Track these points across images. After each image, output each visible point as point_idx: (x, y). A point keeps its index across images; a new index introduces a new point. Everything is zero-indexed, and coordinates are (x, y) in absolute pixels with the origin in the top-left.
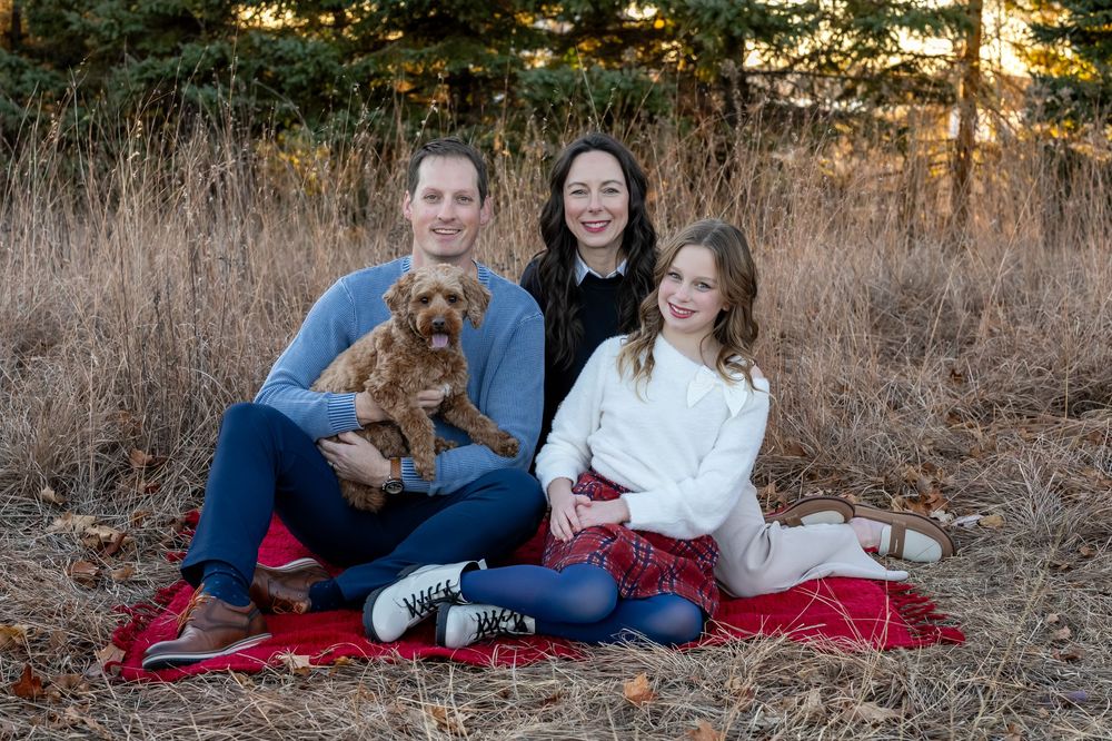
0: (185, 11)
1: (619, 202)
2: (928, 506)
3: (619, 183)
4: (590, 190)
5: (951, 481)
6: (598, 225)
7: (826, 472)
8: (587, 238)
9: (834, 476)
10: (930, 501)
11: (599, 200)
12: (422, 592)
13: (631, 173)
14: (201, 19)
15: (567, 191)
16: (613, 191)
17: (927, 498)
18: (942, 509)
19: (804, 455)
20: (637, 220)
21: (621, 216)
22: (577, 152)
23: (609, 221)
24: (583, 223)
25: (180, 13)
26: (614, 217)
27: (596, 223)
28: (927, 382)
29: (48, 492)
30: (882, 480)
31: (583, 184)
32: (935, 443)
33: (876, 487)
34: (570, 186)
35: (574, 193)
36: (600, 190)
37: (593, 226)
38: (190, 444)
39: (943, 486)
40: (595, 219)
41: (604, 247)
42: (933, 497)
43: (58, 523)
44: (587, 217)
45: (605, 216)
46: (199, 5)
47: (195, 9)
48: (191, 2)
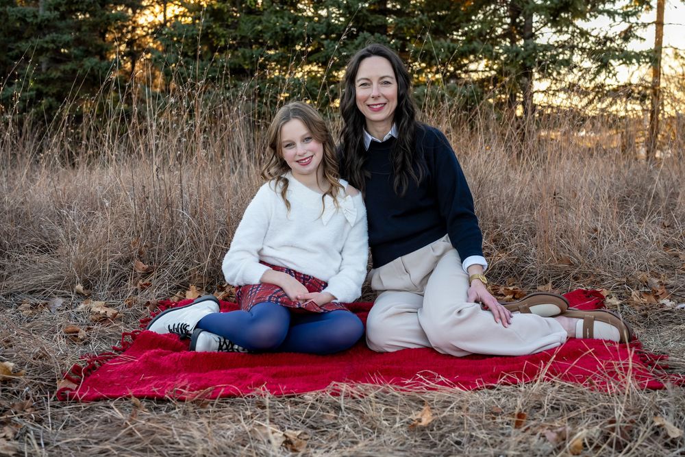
0: (240, 65)
1: (391, 90)
2: (657, 297)
3: (391, 78)
4: (372, 83)
5: (671, 282)
6: (379, 106)
7: (586, 275)
8: (372, 116)
9: (592, 278)
10: (658, 294)
11: (378, 89)
13: (399, 70)
14: (248, 69)
15: (358, 84)
16: (388, 83)
17: (656, 292)
18: (667, 298)
20: (404, 102)
21: (393, 99)
22: (362, 58)
23: (385, 104)
24: (369, 106)
25: (237, 67)
26: (389, 101)
27: (376, 105)
29: (79, 287)
30: (625, 280)
31: (367, 79)
32: (657, 260)
33: (620, 285)
34: (359, 81)
35: (361, 85)
36: (379, 83)
37: (375, 107)
39: (666, 284)
40: (376, 103)
41: (382, 121)
42: (660, 291)
43: (82, 306)
44: (371, 102)
45: (382, 100)
46: (247, 62)
47: (245, 64)
48: (242, 60)
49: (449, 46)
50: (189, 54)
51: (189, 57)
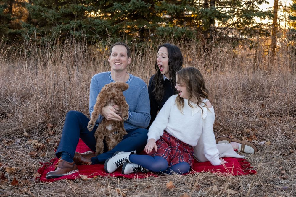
0: (71, 12)
2: (252, 139)
5: (258, 133)
7: (226, 130)
9: (228, 131)
10: (252, 138)
12: (119, 160)
14: (75, 14)
17: (252, 137)
18: (256, 140)
19: (220, 126)
25: (70, 13)
28: (254, 107)
29: (26, 134)
30: (240, 132)
32: (255, 123)
33: (239, 134)
38: (62, 122)
39: (256, 134)
42: (253, 137)
43: (28, 142)
46: (75, 11)
47: (74, 12)
48: (72, 10)
49: (174, 7)
50: (45, 5)
51: (45, 7)
